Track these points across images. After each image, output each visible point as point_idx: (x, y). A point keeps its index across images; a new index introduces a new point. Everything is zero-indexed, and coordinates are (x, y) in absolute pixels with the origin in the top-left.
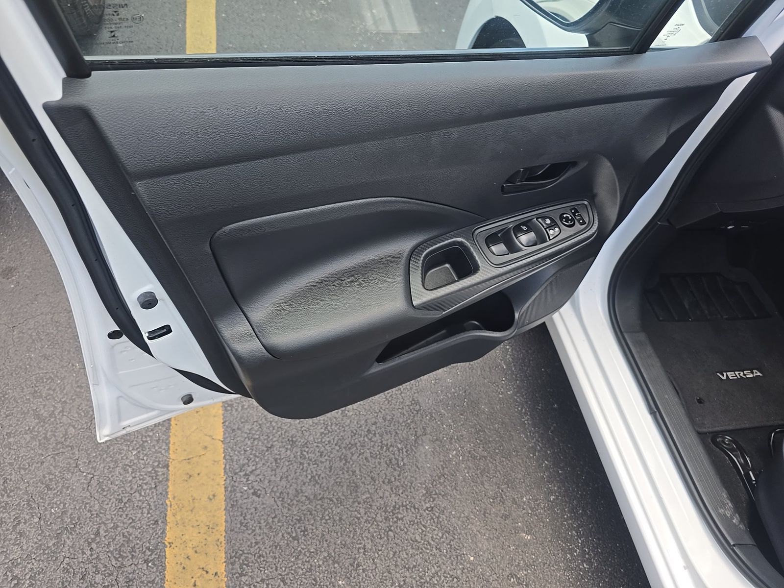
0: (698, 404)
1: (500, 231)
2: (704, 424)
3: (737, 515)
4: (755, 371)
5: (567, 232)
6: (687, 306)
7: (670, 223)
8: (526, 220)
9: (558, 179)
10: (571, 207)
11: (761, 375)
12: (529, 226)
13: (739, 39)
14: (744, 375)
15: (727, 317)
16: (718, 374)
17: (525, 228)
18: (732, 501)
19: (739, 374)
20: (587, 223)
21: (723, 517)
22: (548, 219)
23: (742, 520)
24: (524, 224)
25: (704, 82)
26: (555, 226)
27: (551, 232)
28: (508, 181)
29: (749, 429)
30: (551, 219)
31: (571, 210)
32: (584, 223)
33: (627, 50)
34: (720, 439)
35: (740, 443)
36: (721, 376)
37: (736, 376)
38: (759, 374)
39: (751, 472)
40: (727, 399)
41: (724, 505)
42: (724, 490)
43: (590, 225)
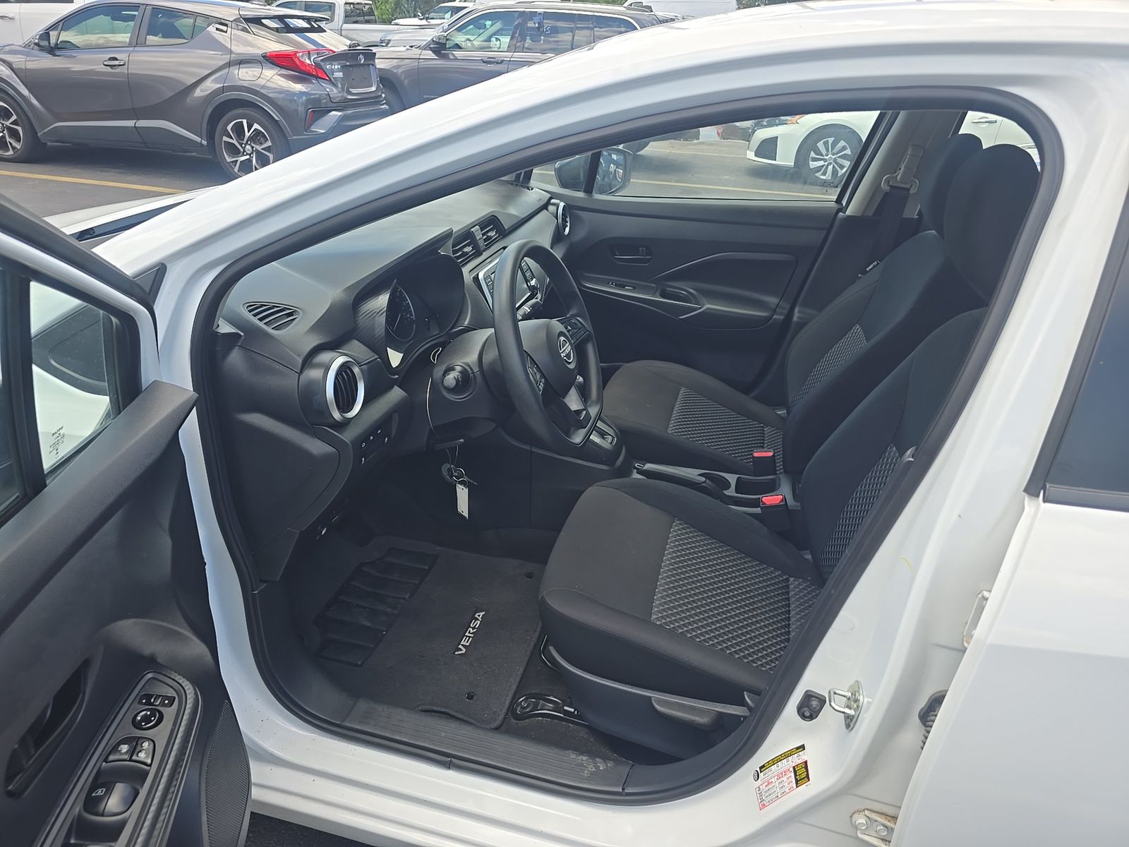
0: (471, 701)
1: (68, 836)
2: (495, 712)
3: (598, 760)
4: (476, 616)
5: (161, 733)
6: (369, 624)
7: (266, 582)
8: (91, 779)
9: (83, 698)
10: (137, 700)
11: (484, 613)
12: (104, 781)
13: (141, 395)
14: (473, 628)
15: (408, 595)
16: (456, 653)
17: (100, 792)
18: (582, 753)
19: (469, 633)
20: (175, 695)
21: (594, 777)
22: (122, 746)
23: (605, 758)
24: (94, 787)
25: (148, 462)
26: (139, 743)
27: (142, 756)
28: (9, 778)
29: (525, 670)
30: (123, 742)
31: (140, 703)
32: (172, 700)
33: (18, 499)
34: (519, 709)
35: (533, 692)
36: (460, 652)
37: (470, 637)
38: (482, 614)
39: (565, 708)
40: (485, 666)
41: (582, 765)
42: (567, 752)
43: (182, 694)
